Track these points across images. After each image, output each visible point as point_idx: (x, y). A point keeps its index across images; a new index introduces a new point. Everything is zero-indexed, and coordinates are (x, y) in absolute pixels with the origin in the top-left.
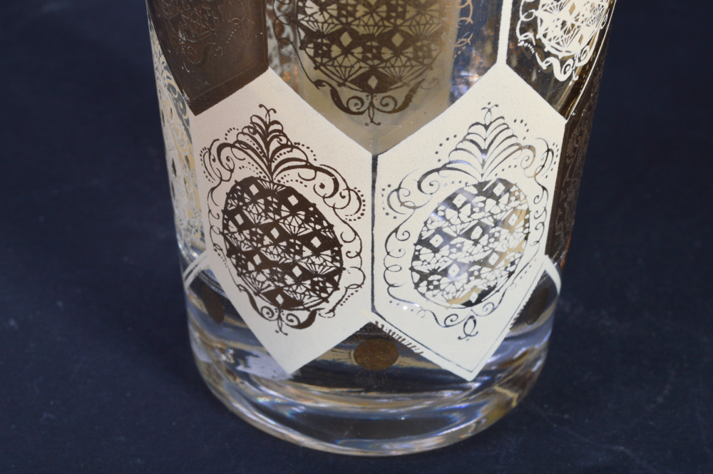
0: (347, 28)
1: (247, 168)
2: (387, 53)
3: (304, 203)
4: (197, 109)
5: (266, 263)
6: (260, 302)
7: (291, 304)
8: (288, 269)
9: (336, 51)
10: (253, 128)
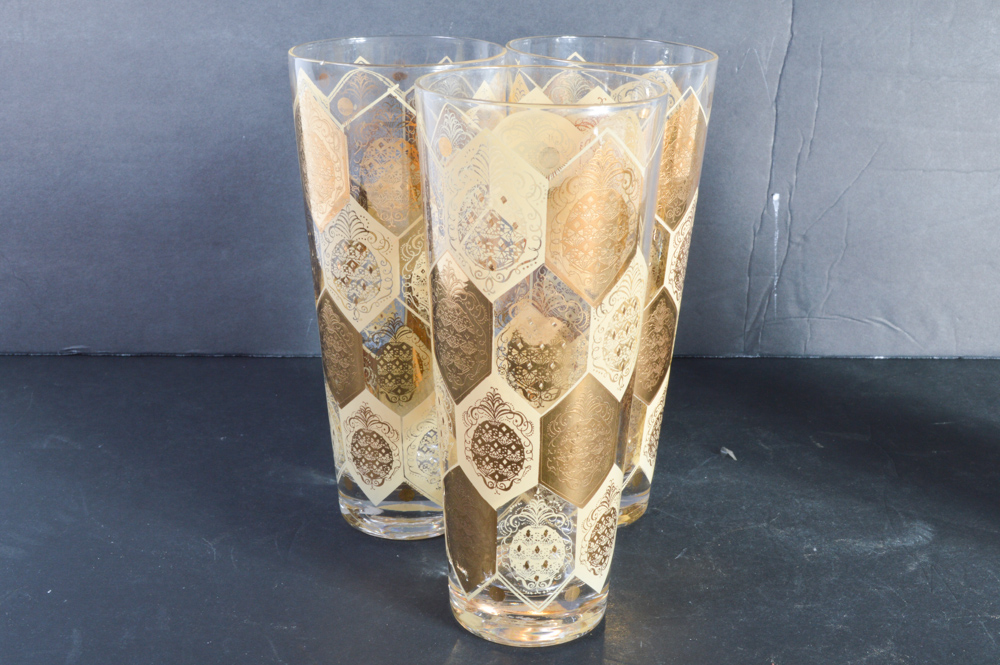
0: (390, 373)
1: (359, 425)
3: (379, 437)
4: (342, 406)
5: (367, 461)
6: (365, 478)
7: (376, 476)
8: (374, 462)
9: (387, 381)
10: (361, 410)
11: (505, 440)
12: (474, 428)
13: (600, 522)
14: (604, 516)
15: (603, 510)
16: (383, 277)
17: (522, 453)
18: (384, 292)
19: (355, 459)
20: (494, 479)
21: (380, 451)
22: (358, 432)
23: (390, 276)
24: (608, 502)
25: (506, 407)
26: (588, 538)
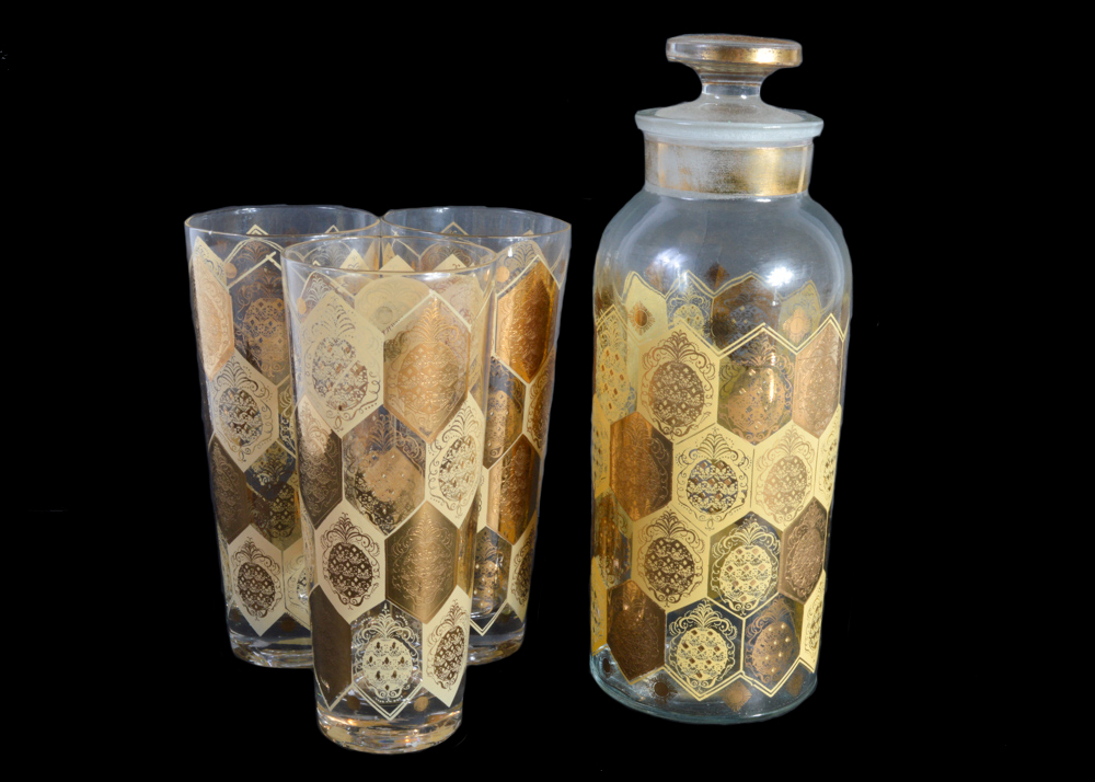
1: (244, 559)
2: (283, 517)
3: (262, 570)
4: (230, 541)
5: (252, 594)
6: (250, 609)
7: (260, 608)
8: (258, 594)
10: (246, 545)
11: (355, 560)
12: (330, 549)
13: (445, 638)
14: (448, 632)
15: (448, 628)
16: (264, 421)
17: (370, 572)
18: (264, 435)
19: (241, 591)
20: (347, 595)
21: (263, 583)
22: (244, 566)
23: (270, 421)
24: (453, 620)
25: (355, 530)
26: (434, 652)
